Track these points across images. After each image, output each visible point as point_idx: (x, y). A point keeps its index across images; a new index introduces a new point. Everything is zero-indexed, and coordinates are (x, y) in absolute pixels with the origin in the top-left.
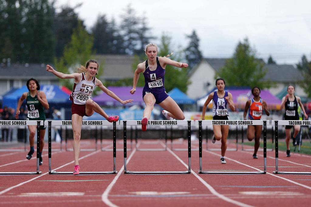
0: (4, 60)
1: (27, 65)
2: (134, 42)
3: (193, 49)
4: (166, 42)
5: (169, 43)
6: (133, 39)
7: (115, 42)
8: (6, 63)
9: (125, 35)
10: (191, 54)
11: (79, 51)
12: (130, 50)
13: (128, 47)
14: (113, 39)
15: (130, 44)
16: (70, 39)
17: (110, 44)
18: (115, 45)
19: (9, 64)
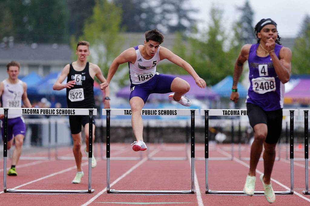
0: (5, 39)
1: (34, 45)
2: (168, 16)
3: (245, 25)
4: (217, 17)
5: (221, 18)
6: (168, 11)
7: (144, 16)
8: (7, 43)
9: (157, 7)
10: (242, 31)
11: (104, 29)
12: (164, 25)
13: (160, 22)
14: (141, 11)
15: (164, 18)
16: (91, 13)
17: (137, 18)
18: (144, 20)
19: (11, 44)
